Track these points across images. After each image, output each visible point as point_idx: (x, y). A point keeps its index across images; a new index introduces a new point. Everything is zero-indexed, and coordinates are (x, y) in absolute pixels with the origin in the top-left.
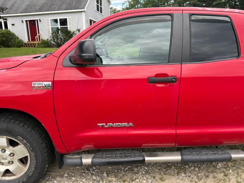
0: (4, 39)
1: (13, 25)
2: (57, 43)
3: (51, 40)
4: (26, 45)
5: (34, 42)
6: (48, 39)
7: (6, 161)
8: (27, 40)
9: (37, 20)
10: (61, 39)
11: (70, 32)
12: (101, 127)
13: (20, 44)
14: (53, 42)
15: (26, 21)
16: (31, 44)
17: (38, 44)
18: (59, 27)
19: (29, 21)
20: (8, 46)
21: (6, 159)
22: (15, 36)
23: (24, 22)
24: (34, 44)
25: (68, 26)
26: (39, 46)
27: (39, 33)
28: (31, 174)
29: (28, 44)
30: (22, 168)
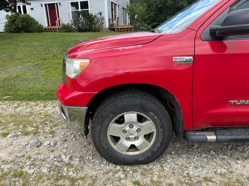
0: (25, 24)
1: (32, 9)
2: (79, 27)
3: (72, 24)
4: (46, 30)
5: (54, 27)
6: (68, 24)
7: (134, 136)
8: (47, 25)
9: (57, 4)
10: (83, 23)
11: (92, 15)
12: (233, 103)
13: (40, 30)
14: (74, 27)
15: (46, 5)
16: (51, 29)
17: (58, 29)
18: (80, 10)
19: (48, 4)
20: (29, 32)
21: (133, 134)
22: (35, 20)
23: (44, 6)
24: (54, 29)
25: (89, 9)
26: (60, 30)
27: (59, 17)
28: (156, 149)
29: (48, 29)
30: (147, 144)
